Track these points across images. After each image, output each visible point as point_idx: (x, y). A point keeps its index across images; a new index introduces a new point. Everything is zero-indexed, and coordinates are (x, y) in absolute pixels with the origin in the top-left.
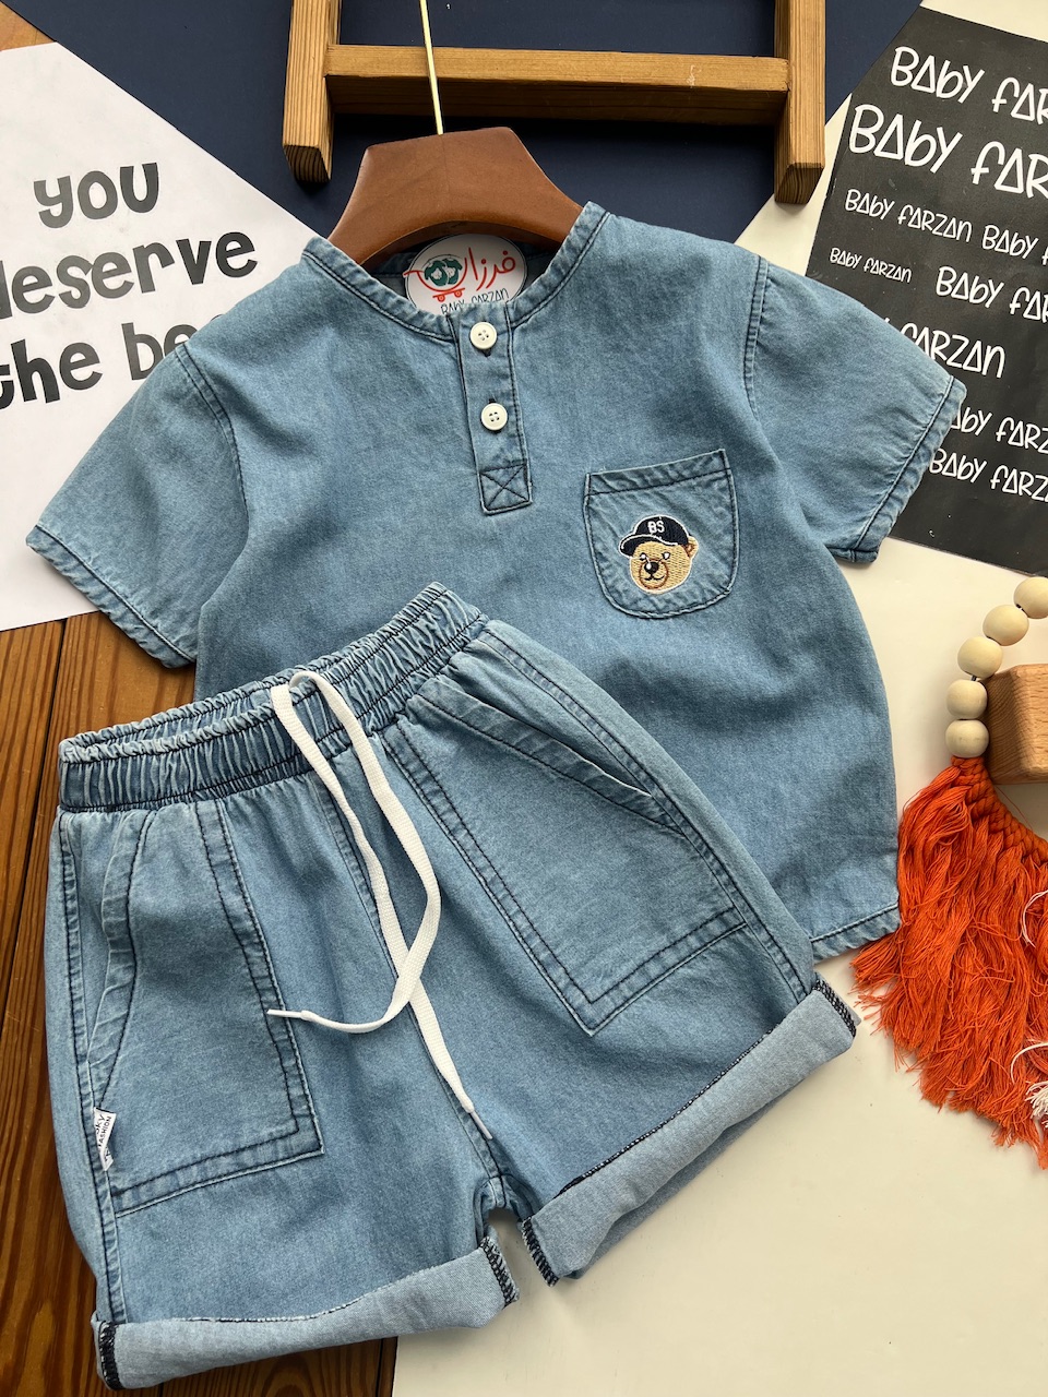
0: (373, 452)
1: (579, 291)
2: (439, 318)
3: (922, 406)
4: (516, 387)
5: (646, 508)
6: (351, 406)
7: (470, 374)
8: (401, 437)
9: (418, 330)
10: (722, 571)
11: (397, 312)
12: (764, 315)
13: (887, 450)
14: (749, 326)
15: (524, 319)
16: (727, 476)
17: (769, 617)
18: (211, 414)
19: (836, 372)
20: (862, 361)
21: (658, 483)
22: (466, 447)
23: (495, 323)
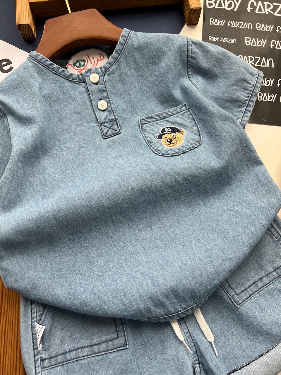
1: (126, 59)
2: (78, 75)
3: (251, 78)
4: (109, 94)
7: (92, 91)
8: (69, 116)
9: (71, 80)
11: (63, 74)
12: (192, 55)
13: (242, 95)
14: (187, 60)
15: (108, 70)
19: (220, 71)
20: (228, 65)
21: (165, 117)
22: (94, 117)
23: (98, 73)
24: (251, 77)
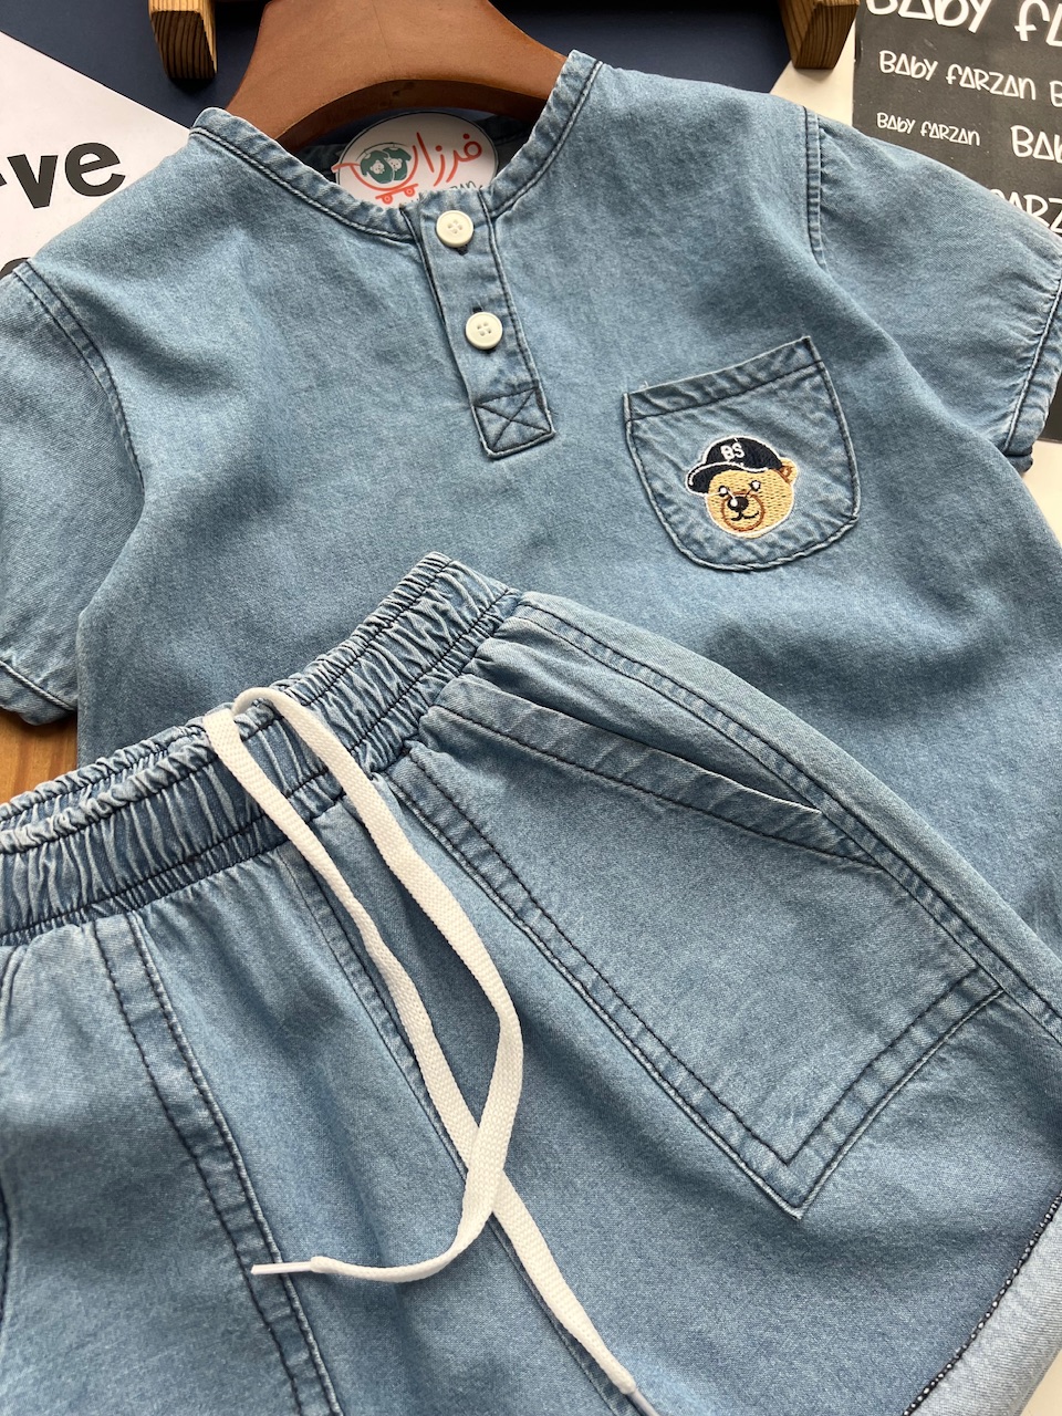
0: (317, 393)
1: (577, 162)
2: (390, 212)
3: (1044, 270)
4: (509, 291)
5: (715, 430)
6: (278, 332)
7: (443, 277)
8: (355, 369)
9: (363, 228)
10: (839, 494)
11: (331, 203)
12: (825, 170)
13: (1014, 328)
14: (808, 187)
15: (507, 204)
16: (820, 371)
17: (922, 543)
18: (74, 351)
19: (924, 242)
20: (956, 223)
21: (723, 395)
22: (449, 373)
23: (469, 211)
24: (1042, 266)
